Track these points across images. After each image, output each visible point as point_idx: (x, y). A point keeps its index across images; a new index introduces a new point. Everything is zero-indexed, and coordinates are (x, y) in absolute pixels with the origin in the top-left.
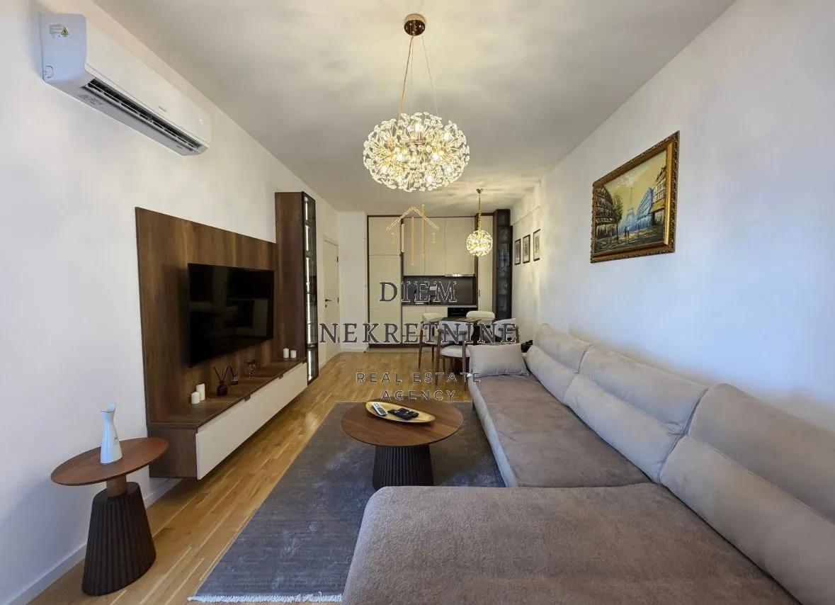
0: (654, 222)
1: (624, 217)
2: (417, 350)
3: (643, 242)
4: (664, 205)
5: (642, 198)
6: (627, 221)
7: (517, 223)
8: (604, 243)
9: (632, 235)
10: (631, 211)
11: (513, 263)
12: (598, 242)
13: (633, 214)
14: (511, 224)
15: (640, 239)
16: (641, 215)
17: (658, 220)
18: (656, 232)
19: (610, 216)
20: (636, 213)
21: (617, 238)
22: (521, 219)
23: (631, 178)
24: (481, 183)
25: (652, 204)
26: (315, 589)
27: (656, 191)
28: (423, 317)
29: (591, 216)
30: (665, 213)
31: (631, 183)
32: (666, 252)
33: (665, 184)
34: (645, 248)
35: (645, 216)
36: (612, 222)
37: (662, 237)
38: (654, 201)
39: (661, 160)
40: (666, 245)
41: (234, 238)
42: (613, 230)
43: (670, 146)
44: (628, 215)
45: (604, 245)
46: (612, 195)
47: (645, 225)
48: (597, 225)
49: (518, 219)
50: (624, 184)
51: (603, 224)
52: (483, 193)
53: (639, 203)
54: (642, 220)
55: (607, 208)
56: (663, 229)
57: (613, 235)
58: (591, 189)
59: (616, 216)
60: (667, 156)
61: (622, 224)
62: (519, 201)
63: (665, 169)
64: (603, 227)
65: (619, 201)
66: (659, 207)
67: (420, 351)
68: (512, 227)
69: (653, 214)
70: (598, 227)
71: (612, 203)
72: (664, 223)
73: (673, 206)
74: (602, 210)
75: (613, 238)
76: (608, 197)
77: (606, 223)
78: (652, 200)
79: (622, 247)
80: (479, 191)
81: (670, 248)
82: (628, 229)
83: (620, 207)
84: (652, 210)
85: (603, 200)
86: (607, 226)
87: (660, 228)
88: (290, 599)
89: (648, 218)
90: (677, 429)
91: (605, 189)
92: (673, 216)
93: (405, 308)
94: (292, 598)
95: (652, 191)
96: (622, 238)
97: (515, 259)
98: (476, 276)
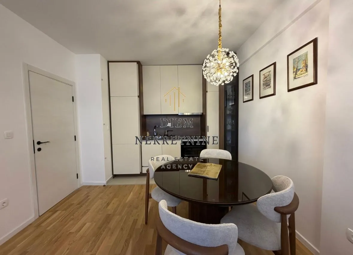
11: (241, 102)
97: (242, 97)
98: (204, 114)
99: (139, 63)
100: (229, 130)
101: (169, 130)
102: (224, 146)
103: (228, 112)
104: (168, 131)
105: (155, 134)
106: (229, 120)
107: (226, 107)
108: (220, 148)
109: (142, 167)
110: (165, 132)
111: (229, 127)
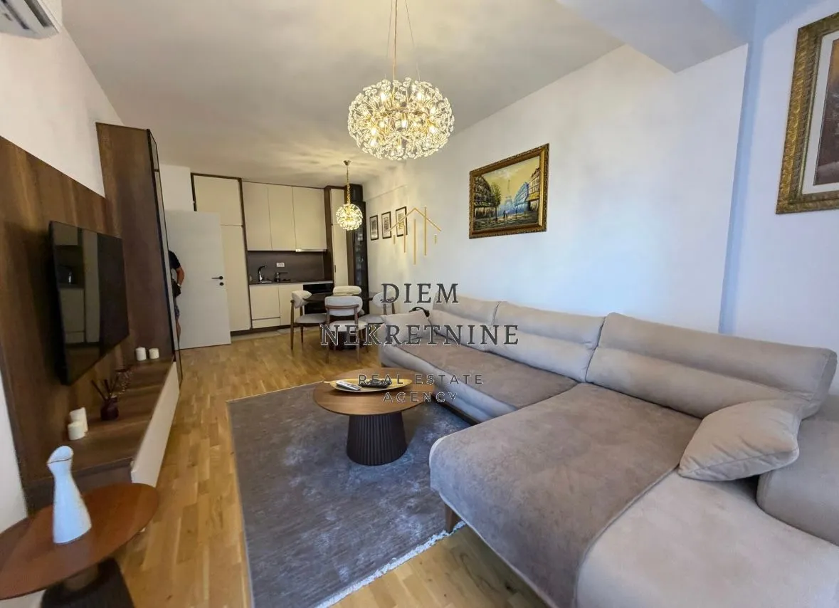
0: (529, 208)
1: (502, 202)
2: (289, 331)
3: (521, 223)
4: (539, 196)
5: (519, 188)
6: (504, 205)
7: (371, 200)
8: (483, 222)
9: (509, 217)
10: (509, 199)
11: (369, 239)
12: (476, 222)
13: (510, 201)
14: (365, 199)
15: (518, 221)
16: (518, 202)
17: (533, 207)
18: (531, 216)
19: (488, 201)
20: (513, 201)
21: (496, 219)
22: (379, 196)
23: (508, 173)
24: (353, 155)
25: (528, 195)
26: (386, 558)
27: (531, 184)
28: (293, 295)
29: (468, 199)
30: (539, 203)
31: (508, 176)
32: (540, 231)
33: (539, 181)
34: (523, 228)
35: (522, 203)
36: (491, 206)
37: (537, 220)
38: (530, 192)
39: (535, 163)
40: (539, 226)
41: (70, 183)
42: (492, 212)
43: (543, 153)
44: (506, 202)
45: (483, 224)
46: (490, 184)
47: (521, 210)
48: (475, 207)
49: (374, 195)
50: (501, 176)
51: (482, 207)
52: (350, 165)
53: (517, 193)
54: (520, 206)
55: (486, 194)
56: (538, 215)
57: (492, 216)
58: (468, 176)
59: (495, 201)
60: (540, 160)
61: (500, 208)
62: (375, 178)
63: (539, 169)
64: (482, 209)
65: (496, 189)
66: (534, 198)
67: (302, 331)
68: (365, 203)
69: (529, 202)
70: (476, 209)
71: (490, 191)
72: (538, 210)
73: (545, 198)
74: (480, 195)
75: (492, 218)
76: (487, 186)
77: (485, 207)
78: (528, 192)
79: (501, 226)
80: (346, 163)
81: (544, 229)
82: (507, 212)
83: (498, 194)
84: (528, 199)
85: (481, 187)
86: (486, 209)
87: (535, 213)
88: (371, 579)
89: (524, 206)
90: (591, 345)
91: (483, 178)
92: (545, 205)
93: (253, 288)
94: (373, 577)
95: (528, 185)
96: (501, 219)
97: (371, 234)
98: (329, 251)
99: (240, 180)
100: (359, 270)
101: (281, 271)
102: (353, 282)
103: (357, 250)
104: (280, 274)
105: (261, 278)
106: (359, 259)
107: (354, 242)
108: (350, 284)
109: (251, 320)
110: (276, 275)
111: (359, 267)
